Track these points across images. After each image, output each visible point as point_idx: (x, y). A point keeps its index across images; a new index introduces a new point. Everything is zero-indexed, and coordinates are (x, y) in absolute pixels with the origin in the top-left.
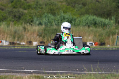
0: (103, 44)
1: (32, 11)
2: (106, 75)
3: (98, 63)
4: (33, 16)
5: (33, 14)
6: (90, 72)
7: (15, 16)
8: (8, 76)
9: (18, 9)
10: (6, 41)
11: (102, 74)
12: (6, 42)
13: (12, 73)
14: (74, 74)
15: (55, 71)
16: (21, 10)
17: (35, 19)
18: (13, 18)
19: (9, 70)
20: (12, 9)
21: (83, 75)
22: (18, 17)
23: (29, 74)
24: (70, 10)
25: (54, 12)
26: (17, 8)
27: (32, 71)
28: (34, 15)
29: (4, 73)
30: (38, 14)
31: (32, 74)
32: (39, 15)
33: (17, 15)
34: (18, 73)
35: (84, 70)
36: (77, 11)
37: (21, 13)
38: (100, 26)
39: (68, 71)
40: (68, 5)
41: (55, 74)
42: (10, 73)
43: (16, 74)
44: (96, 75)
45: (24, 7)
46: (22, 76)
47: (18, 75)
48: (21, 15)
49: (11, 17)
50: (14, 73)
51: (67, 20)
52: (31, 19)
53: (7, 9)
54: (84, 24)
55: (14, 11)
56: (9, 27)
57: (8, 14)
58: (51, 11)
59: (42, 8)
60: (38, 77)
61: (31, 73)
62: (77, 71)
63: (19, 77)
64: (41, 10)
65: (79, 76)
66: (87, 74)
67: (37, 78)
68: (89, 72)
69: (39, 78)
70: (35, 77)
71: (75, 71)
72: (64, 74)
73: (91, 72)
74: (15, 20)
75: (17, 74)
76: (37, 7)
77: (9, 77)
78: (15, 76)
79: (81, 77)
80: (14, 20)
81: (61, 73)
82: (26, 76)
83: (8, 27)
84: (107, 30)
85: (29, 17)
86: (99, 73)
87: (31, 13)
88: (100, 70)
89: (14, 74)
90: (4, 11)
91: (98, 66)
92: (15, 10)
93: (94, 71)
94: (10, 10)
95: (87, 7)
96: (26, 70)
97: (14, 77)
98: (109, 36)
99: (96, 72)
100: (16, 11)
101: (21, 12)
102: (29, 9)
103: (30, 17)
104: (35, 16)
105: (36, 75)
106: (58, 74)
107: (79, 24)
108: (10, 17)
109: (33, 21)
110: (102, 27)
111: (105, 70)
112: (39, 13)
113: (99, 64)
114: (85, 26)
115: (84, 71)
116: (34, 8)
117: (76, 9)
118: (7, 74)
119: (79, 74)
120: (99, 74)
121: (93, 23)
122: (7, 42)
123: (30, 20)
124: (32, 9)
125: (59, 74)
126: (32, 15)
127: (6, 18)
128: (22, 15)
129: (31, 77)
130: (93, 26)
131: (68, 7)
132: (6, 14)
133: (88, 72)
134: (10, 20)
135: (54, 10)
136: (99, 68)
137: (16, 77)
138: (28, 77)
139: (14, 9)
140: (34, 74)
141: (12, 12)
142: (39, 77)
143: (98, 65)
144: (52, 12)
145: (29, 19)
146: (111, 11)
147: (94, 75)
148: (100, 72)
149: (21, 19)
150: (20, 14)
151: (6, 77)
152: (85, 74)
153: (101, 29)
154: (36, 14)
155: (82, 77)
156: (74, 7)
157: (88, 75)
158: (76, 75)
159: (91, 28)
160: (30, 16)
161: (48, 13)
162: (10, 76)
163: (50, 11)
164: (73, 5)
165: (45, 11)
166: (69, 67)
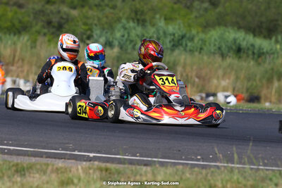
0: (254, 99)
1: (90, 13)
2: (267, 172)
3: (251, 144)
4: (91, 24)
5: (94, 20)
6: (230, 165)
7: (49, 23)
8: (35, 164)
9: (56, 6)
10: (27, 81)
11: (258, 169)
12: (25, 83)
13: (47, 157)
14: (193, 166)
15: (145, 159)
16: (65, 9)
17: (97, 32)
18: (43, 27)
19: (36, 150)
20: (43, 6)
21: (212, 169)
22: (56, 24)
23: (84, 163)
24: (179, 15)
25: (143, 17)
26: (54, 3)
27: (91, 155)
28: (96, 22)
29: (26, 158)
30: (105, 19)
31: (92, 162)
32: (106, 23)
33: (55, 19)
34: (59, 158)
35: (215, 160)
36: (196, 17)
37: (65, 17)
38: (251, 56)
39: (177, 160)
40: (175, 3)
41: (146, 164)
42: (42, 157)
43: (54, 160)
44: (245, 172)
45: (72, 2)
46: (70, 165)
47: (60, 164)
48: (63, 21)
49: (40, 24)
50: (49, 157)
51: (172, 37)
52: (89, 32)
53: (30, 6)
54: (213, 50)
55: (49, 11)
56: (35, 47)
57: (32, 16)
58: (136, 14)
59: (114, 7)
60: (107, 170)
61: (89, 159)
62: (198, 160)
63: (61, 168)
64: (112, 11)
65: (204, 172)
66: (223, 169)
67: (104, 172)
68: (227, 163)
69: (108, 172)
70: (101, 169)
71: (192, 160)
72: (169, 167)
73: (233, 163)
74: (49, 31)
75: (57, 160)
76: (102, 3)
77: (38, 167)
78: (53, 165)
79: (209, 175)
80: (46, 31)
81: (162, 164)
82: (80, 167)
83: (32, 48)
84: (267, 66)
85: (83, 27)
86: (252, 167)
87: (87, 18)
88: (254, 161)
89: (49, 161)
90: (23, 10)
91: (249, 152)
92: (50, 8)
93: (240, 163)
94: (38, 7)
95: (220, 9)
96: (76, 153)
97: (50, 167)
98: (270, 81)
99: (244, 164)
100: (52, 12)
101: (65, 13)
102: (83, 6)
103: (87, 27)
104: (96, 25)
105: (103, 165)
106: (155, 165)
107: (201, 49)
108: (36, 24)
109: (92, 36)
110: (253, 59)
111: (266, 161)
112: (107, 17)
113: (253, 145)
114: (214, 53)
115: (216, 162)
116: (96, 5)
117: (195, 14)
118: (33, 160)
119: (204, 167)
120: (252, 169)
121: (234, 47)
122: (28, 84)
123: (84, 34)
124: (91, 8)
125: (157, 166)
126: (90, 21)
127: (27, 27)
128: (67, 20)
129: (90, 168)
130: (234, 56)
131: (176, 6)
132: (29, 16)
133: (226, 165)
134: (39, 33)
135: (143, 13)
136: (252, 156)
137: (55, 167)
138: (82, 168)
139: (47, 6)
140: (96, 163)
141: (42, 12)
142: (111, 170)
143: (250, 149)
144: (138, 17)
145: (82, 30)
146: (277, 20)
147: (239, 172)
148: (254, 165)
149: (64, 30)
150: (62, 18)
151: (31, 168)
152: (218, 167)
153: (252, 63)
154: (99, 19)
155: (211, 176)
156: (188, 8)
157: (226, 171)
158: (196, 169)
159: (229, 60)
160: (85, 24)
161: (128, 19)
162: (41, 166)
163: (133, 15)
164: (188, 4)
165: (121, 14)
166: (179, 151)
